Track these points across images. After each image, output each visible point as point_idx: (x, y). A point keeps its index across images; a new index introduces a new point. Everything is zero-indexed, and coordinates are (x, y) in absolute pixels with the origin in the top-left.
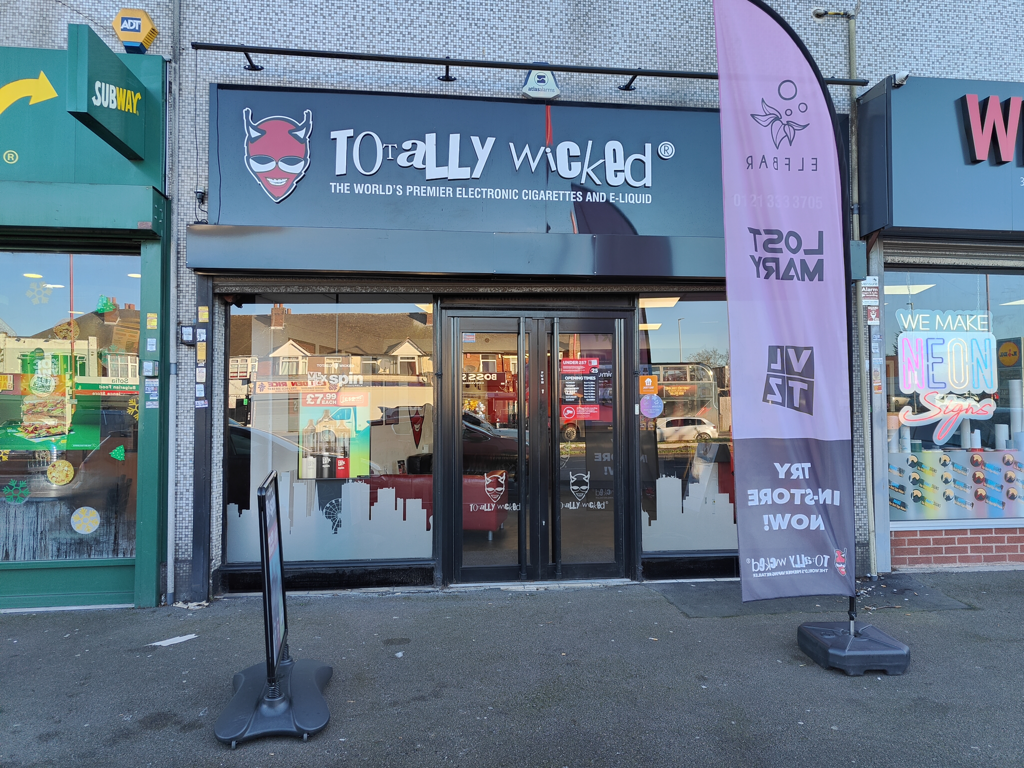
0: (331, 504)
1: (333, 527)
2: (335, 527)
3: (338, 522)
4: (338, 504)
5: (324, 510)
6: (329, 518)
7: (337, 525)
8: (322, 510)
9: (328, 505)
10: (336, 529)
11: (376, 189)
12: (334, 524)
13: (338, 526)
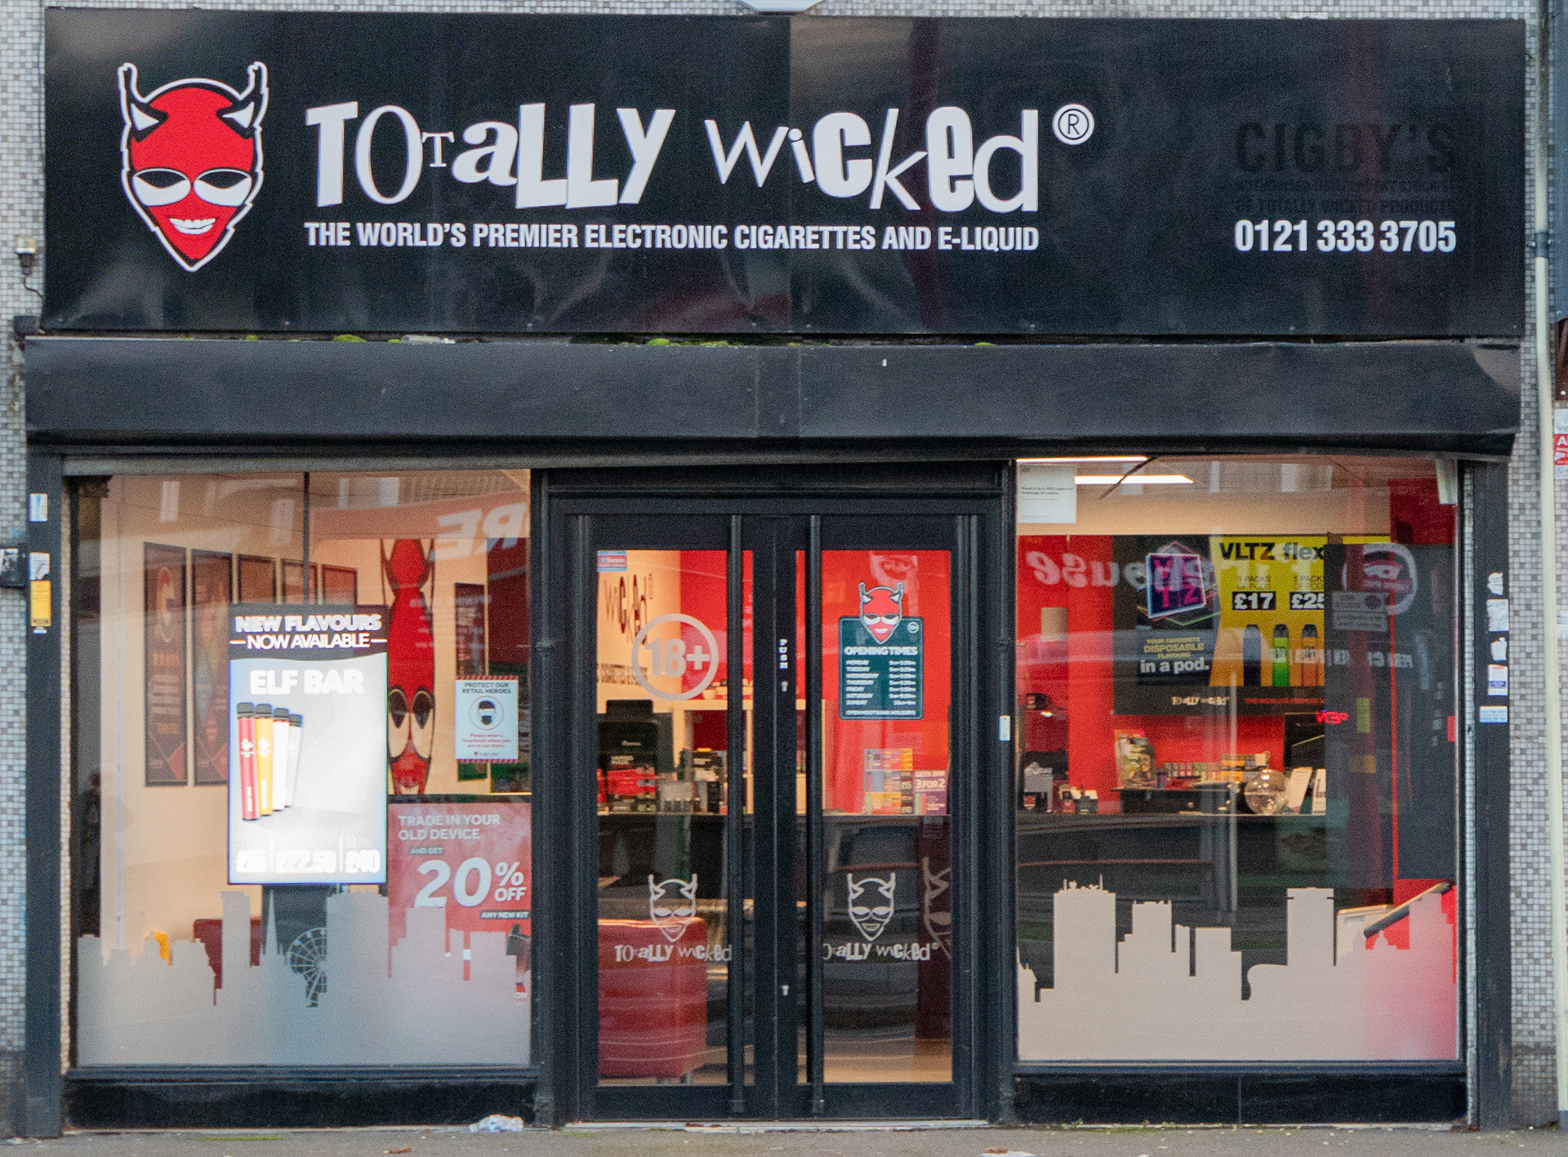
0: (304, 940)
1: (308, 992)
2: (312, 991)
3: (320, 981)
4: (320, 942)
5: (289, 954)
6: (300, 970)
7: (316, 988)
8: (285, 953)
9: (297, 942)
10: (314, 997)
11: (405, 234)
12: (310, 984)
13: (318, 989)
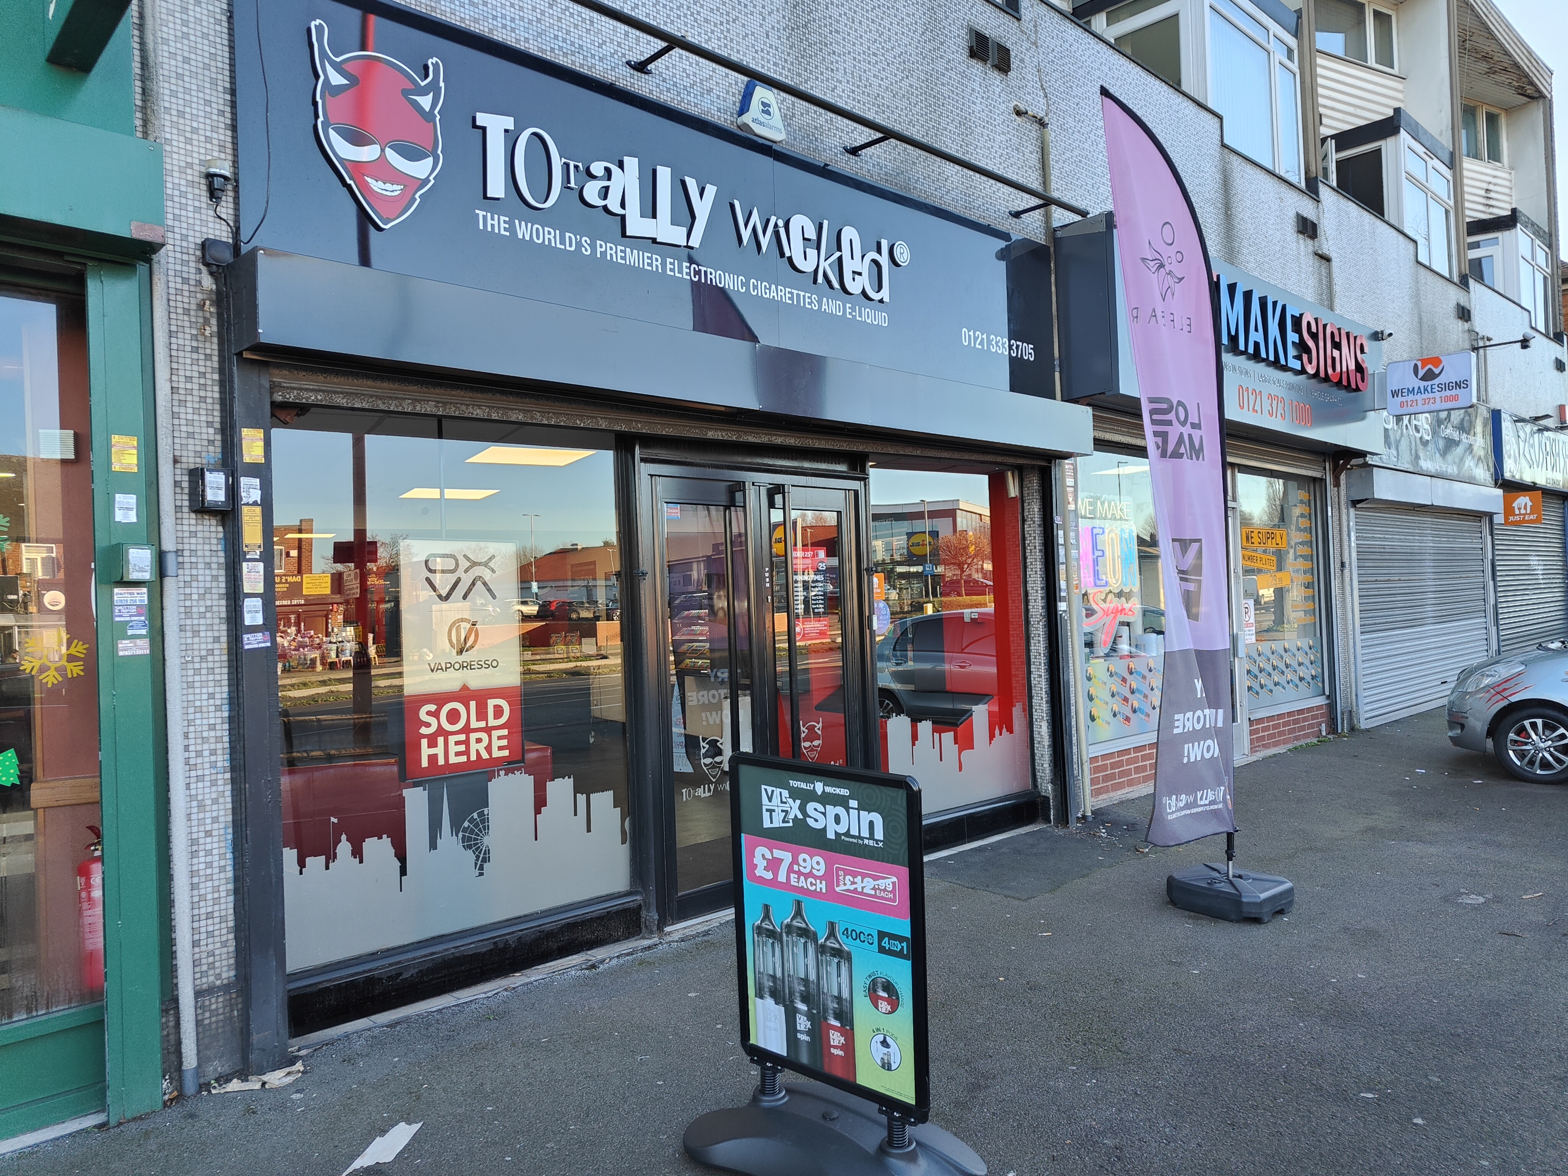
0: (472, 821)
1: (476, 864)
2: (479, 863)
3: (485, 854)
4: (484, 819)
5: (460, 835)
6: (470, 847)
7: (483, 859)
8: (457, 835)
9: (466, 824)
10: (481, 868)
11: (549, 236)
12: (478, 857)
